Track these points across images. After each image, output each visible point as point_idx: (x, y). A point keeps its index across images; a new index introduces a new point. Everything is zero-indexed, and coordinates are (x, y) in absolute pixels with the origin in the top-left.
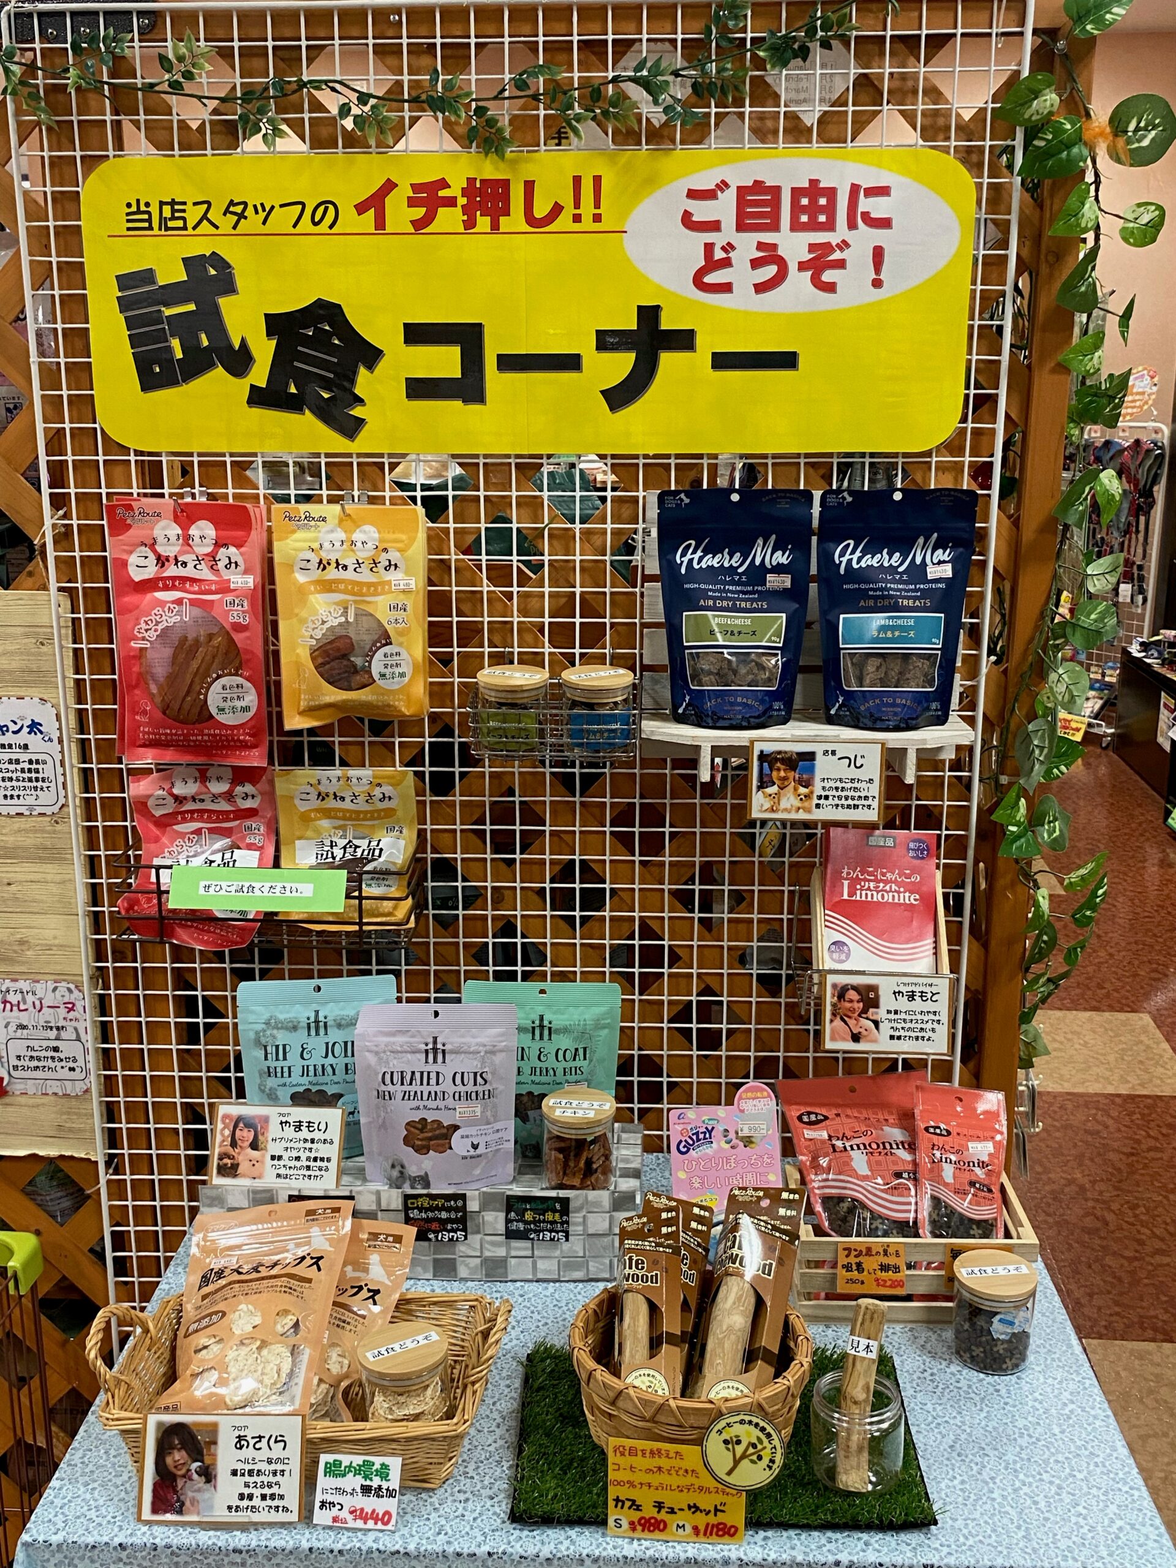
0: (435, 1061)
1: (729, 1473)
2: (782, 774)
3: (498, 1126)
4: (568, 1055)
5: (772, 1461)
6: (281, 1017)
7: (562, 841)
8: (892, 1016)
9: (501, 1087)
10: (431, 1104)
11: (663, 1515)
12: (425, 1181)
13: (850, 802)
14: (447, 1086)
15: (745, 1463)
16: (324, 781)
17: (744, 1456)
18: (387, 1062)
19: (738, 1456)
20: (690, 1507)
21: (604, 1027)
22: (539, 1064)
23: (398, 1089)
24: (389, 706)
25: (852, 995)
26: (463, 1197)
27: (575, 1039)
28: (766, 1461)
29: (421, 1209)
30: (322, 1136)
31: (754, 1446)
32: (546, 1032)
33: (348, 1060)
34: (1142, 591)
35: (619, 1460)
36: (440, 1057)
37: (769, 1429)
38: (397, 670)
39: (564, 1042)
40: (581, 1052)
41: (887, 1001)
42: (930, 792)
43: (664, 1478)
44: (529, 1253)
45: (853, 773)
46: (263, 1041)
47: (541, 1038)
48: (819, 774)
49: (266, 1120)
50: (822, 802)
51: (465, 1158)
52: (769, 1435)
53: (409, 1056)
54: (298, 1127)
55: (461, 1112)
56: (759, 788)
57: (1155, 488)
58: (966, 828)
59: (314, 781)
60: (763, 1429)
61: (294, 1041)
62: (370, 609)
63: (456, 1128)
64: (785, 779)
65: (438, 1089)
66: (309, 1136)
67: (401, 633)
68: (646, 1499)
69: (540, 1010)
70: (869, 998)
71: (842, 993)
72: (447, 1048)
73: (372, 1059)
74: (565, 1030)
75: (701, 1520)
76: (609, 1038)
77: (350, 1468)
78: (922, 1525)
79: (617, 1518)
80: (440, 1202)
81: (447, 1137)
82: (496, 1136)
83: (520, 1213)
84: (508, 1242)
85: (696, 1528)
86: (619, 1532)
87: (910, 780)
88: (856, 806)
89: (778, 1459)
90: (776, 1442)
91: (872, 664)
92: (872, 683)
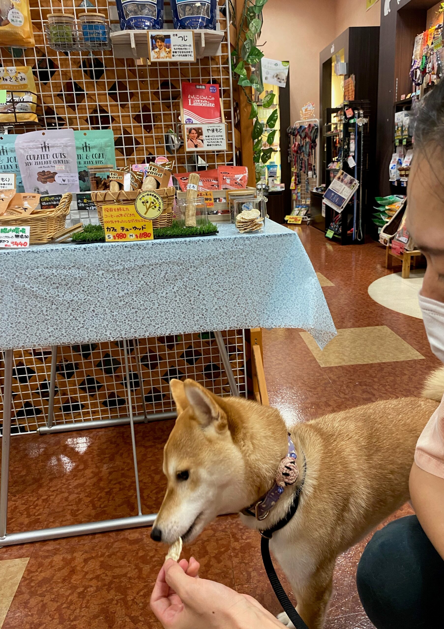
0: (46, 150)
1: (145, 214)
2: (160, 44)
3: (72, 175)
4: (97, 156)
5: (160, 208)
7: (91, 97)
8: (207, 138)
9: (71, 160)
10: (46, 165)
11: (124, 232)
12: (47, 193)
13: (184, 54)
14: (51, 158)
15: (151, 209)
17: (150, 207)
18: (28, 152)
19: (148, 207)
20: (133, 228)
21: (109, 146)
22: (86, 160)
23: (33, 161)
24: (16, 33)
25: (193, 131)
26: (61, 196)
27: (99, 150)
28: (157, 208)
29: (46, 202)
30: (8, 183)
31: (153, 203)
32: (88, 149)
33: (16, 163)
35: (107, 213)
36: (47, 149)
38: (18, 20)
39: (95, 151)
40: (101, 155)
41: (205, 133)
43: (123, 218)
44: (87, 216)
45: (184, 42)
47: (86, 151)
48: (172, 43)
51: (60, 184)
53: (36, 150)
55: (57, 168)
56: (153, 49)
57: (316, 140)
60: (155, 197)
63: (56, 173)
65: (48, 160)
66: (3, 183)
67: (18, 5)
68: (118, 227)
69: (85, 140)
70: (199, 132)
71: (190, 131)
72: (49, 145)
73: (22, 151)
74: (94, 147)
75: (138, 232)
76: (111, 151)
77: (10, 230)
78: (214, 232)
79: (110, 236)
80: (53, 198)
81: (53, 177)
82: (72, 178)
83: (82, 200)
84: (79, 212)
85: (136, 236)
86: (110, 240)
87: (203, 45)
88: (186, 55)
89: (161, 206)
90: (160, 201)
91: (187, 8)
92: (188, 15)
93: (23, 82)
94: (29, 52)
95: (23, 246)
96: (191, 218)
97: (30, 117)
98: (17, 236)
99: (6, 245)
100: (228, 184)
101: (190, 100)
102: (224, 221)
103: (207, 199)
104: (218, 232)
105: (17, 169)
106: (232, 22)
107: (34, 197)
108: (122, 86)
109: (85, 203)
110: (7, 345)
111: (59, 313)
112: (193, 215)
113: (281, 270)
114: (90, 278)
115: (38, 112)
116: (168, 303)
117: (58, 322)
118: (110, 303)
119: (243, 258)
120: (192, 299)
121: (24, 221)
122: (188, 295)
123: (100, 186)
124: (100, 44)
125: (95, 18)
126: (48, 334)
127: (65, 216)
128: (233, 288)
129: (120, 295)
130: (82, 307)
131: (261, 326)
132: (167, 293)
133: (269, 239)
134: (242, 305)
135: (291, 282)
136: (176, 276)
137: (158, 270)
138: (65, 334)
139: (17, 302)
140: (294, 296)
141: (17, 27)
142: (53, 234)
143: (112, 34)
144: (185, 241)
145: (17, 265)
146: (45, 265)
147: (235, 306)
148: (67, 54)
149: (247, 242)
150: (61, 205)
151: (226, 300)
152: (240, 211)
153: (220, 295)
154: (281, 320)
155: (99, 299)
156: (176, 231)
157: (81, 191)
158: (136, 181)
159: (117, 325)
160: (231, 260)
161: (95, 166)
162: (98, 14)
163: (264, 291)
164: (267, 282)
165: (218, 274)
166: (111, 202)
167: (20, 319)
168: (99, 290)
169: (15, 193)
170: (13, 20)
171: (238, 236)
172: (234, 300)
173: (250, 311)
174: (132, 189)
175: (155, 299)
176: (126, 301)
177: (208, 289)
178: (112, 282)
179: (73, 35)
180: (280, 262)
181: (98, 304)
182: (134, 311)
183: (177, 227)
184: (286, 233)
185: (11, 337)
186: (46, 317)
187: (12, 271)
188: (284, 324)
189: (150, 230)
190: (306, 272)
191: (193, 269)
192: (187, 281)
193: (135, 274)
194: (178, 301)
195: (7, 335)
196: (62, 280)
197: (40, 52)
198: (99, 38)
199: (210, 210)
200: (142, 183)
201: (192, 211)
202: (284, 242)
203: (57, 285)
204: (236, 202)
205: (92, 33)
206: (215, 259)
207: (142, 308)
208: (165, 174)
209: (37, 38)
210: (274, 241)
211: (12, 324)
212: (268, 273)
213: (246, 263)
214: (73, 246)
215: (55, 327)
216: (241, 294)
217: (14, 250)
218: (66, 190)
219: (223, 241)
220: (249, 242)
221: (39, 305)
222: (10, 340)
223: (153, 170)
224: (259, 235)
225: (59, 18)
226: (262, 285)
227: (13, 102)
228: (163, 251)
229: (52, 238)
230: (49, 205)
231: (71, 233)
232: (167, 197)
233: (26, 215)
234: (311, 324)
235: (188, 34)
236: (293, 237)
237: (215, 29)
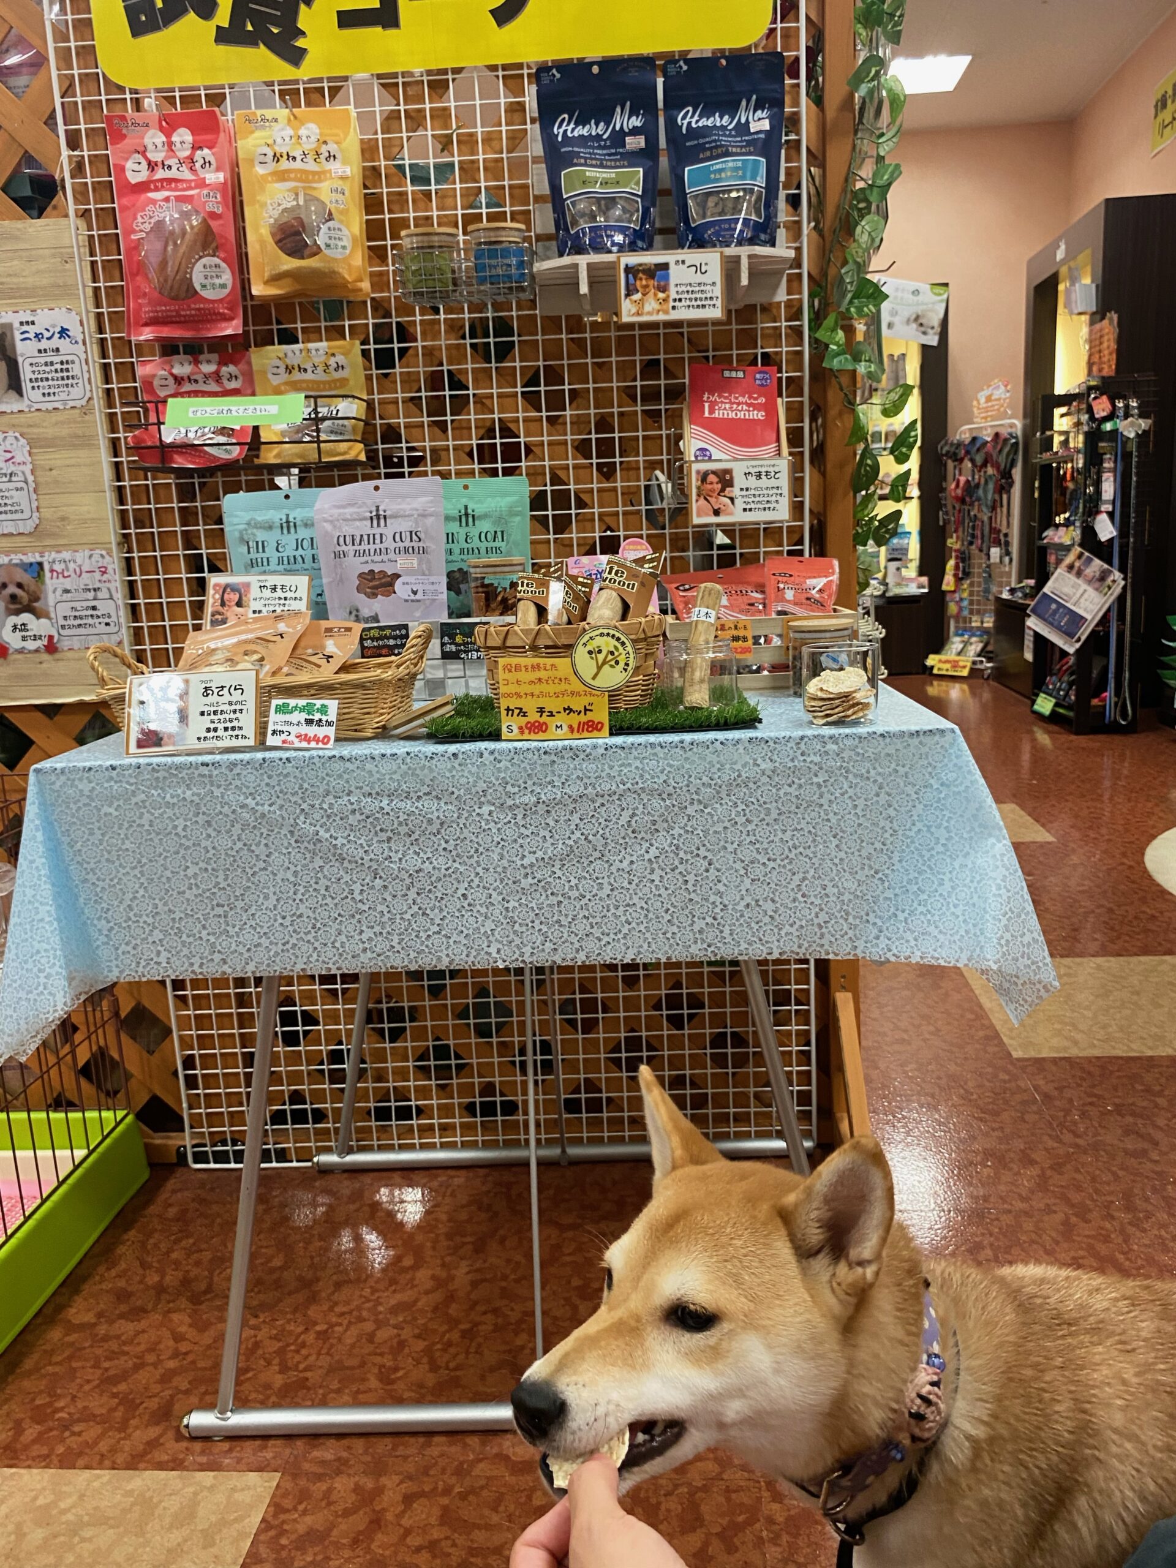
0: (379, 525)
1: (594, 678)
2: (644, 283)
3: (433, 579)
4: (489, 536)
5: (627, 665)
6: (259, 519)
7: (483, 403)
8: (744, 493)
9: (433, 547)
10: (377, 558)
11: (544, 718)
12: (376, 619)
13: (699, 303)
14: (389, 543)
15: (606, 667)
16: (290, 354)
17: (604, 662)
18: (340, 528)
19: (600, 663)
20: (565, 710)
21: (516, 514)
22: (466, 546)
23: (350, 549)
24: (334, 272)
25: (712, 478)
26: (406, 627)
27: (494, 523)
28: (622, 665)
29: (373, 639)
30: (293, 595)
31: (612, 653)
32: (470, 519)
33: (314, 551)
34: (1008, 553)
35: (507, 676)
36: (382, 522)
37: (623, 639)
38: (340, 244)
39: (485, 526)
40: (499, 535)
41: (739, 481)
42: (772, 342)
43: (544, 687)
44: (462, 674)
45: (699, 278)
46: (246, 538)
47: (467, 524)
49: (247, 585)
51: (406, 601)
52: (623, 644)
53: (358, 523)
54: (274, 589)
55: (402, 563)
56: (627, 295)
57: (1013, 471)
58: (801, 370)
59: (281, 355)
60: (618, 639)
61: (270, 538)
62: (315, 193)
63: (398, 576)
64: (647, 286)
65: (382, 546)
66: (283, 595)
67: (341, 212)
68: (530, 706)
69: (464, 501)
70: (725, 479)
71: (704, 477)
72: (388, 513)
73: (328, 527)
74: (485, 516)
75: (575, 719)
76: (521, 526)
77: (296, 707)
78: (750, 721)
79: (509, 725)
80: (388, 632)
81: (391, 584)
82: (432, 587)
83: (452, 637)
84: (444, 665)
85: (571, 727)
86: (511, 736)
87: (745, 281)
88: (704, 306)
89: (631, 662)
90: (629, 648)
91: (711, 202)
92: (712, 215)
93: (339, 374)
94: (356, 308)
95: (321, 745)
96: (697, 687)
97: (350, 448)
98: (309, 722)
99: (284, 742)
100: (789, 601)
101: (707, 405)
102: (774, 688)
103: (736, 639)
104: (760, 721)
105: (315, 566)
106: (813, 224)
107: (349, 629)
109: (457, 645)
110: (268, 965)
111: (389, 898)
112: (702, 681)
113: (915, 818)
114: (462, 821)
115: (367, 438)
116: (633, 886)
117: (384, 919)
118: (502, 881)
119: (819, 786)
120: (691, 878)
121: (323, 689)
122: (681, 868)
123: (493, 605)
124: (511, 288)
125: (503, 233)
126: (361, 946)
127: (413, 677)
128: (792, 856)
129: (526, 862)
130: (439, 885)
131: (861, 955)
132: (632, 862)
133: (888, 740)
134: (812, 899)
135: (940, 848)
136: (654, 822)
137: (614, 808)
138: (398, 948)
139: (299, 868)
140: (948, 885)
141: (336, 260)
142: (386, 717)
143: (540, 266)
144: (682, 742)
145: (306, 785)
146: (367, 789)
147: (794, 900)
148: (436, 311)
149: (832, 747)
150: (409, 653)
151: (772, 885)
152: (816, 670)
153: (758, 871)
154: (913, 943)
155: (479, 870)
156: (661, 717)
157: (450, 616)
158: (577, 598)
159: (515, 932)
160: (789, 790)
161: (484, 560)
162: (509, 224)
163: (871, 867)
164: (878, 845)
165: (756, 820)
166: (520, 649)
167: (302, 909)
168: (481, 849)
169: (308, 621)
170: (328, 246)
171: (809, 732)
172: (793, 885)
173: (831, 915)
174: (565, 618)
175: (605, 874)
176: (539, 876)
177: (731, 857)
178: (510, 833)
179: (453, 272)
180: (914, 796)
181: (477, 881)
182: (554, 900)
183: (664, 706)
184: (930, 727)
185: (280, 946)
186: (360, 905)
187: (293, 799)
188: (919, 954)
189: (602, 715)
190: (980, 826)
191: (696, 807)
192: (680, 835)
193: (562, 814)
194: (657, 882)
195: (271, 943)
196: (400, 824)
197: (381, 309)
198: (510, 277)
199: (743, 664)
200: (589, 602)
201: (700, 671)
202: (924, 750)
203: (390, 834)
204: (806, 651)
205: (495, 267)
206: (751, 785)
207: (575, 894)
208: (642, 584)
209: (376, 279)
210: (899, 746)
211: (284, 918)
212: (882, 824)
213: (827, 796)
214: (431, 748)
215: (377, 929)
216: (812, 872)
217: (301, 753)
218: (418, 614)
219: (771, 743)
220: (835, 747)
221: (347, 878)
222: (277, 954)
223: (616, 574)
224: (861, 730)
225: (425, 238)
226: (864, 853)
227: (316, 420)
228: (630, 765)
229: (384, 727)
230: (379, 647)
231: (428, 718)
232: (645, 639)
233: (326, 673)
234: (991, 958)
235: (711, 259)
236: (949, 737)
237: (773, 245)
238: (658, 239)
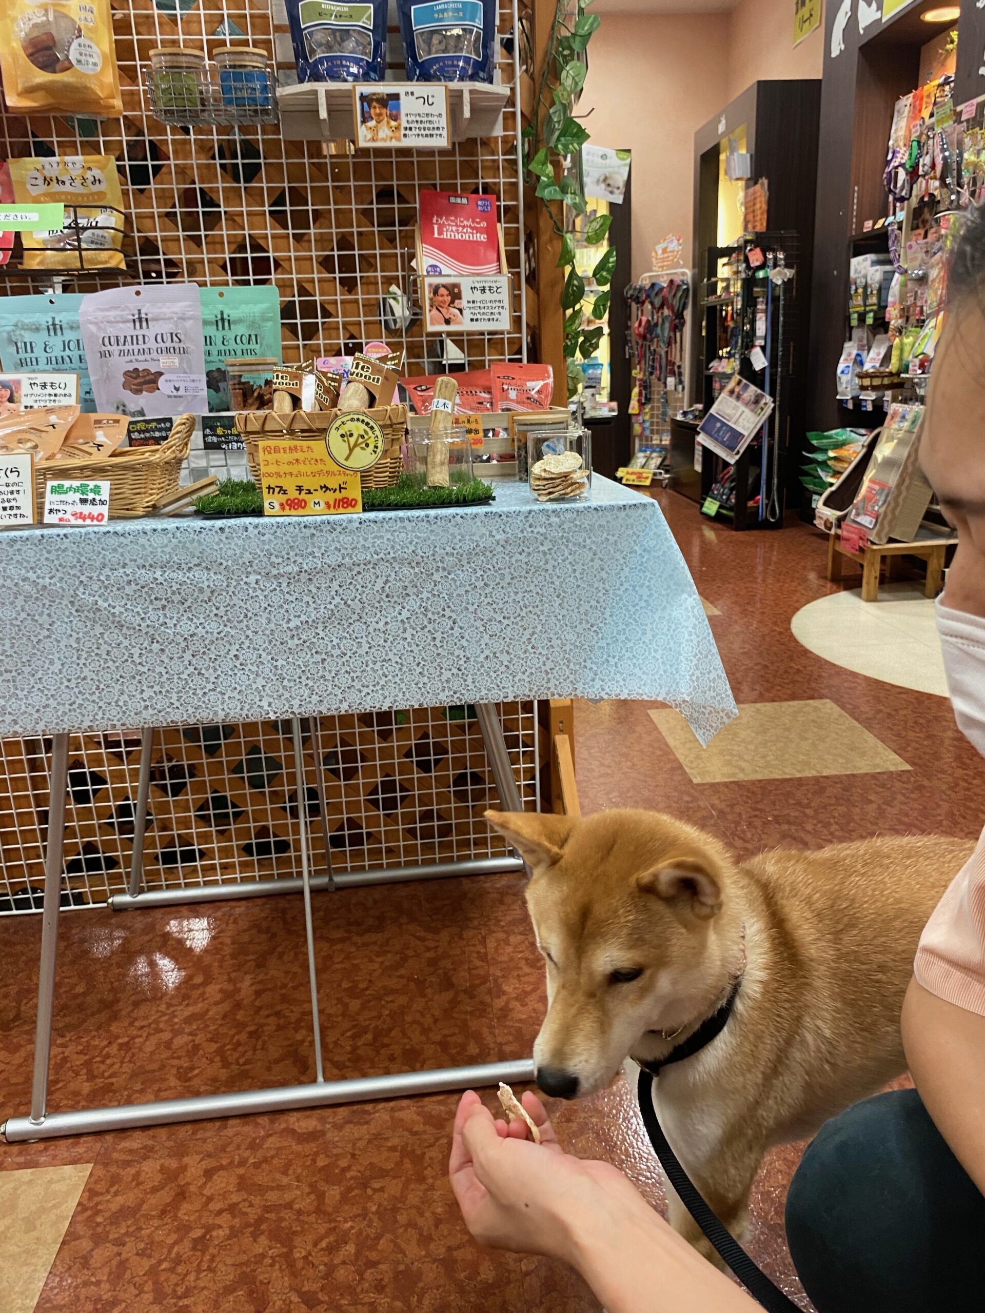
0: (141, 327)
1: (347, 459)
2: (378, 111)
3: (193, 377)
4: (245, 340)
5: (376, 447)
6: (26, 321)
8: (471, 305)
9: (193, 347)
10: (141, 357)
11: (303, 496)
12: (141, 413)
13: (427, 132)
14: (151, 343)
15: (357, 449)
16: (47, 167)
17: (356, 445)
18: (105, 330)
19: (352, 444)
20: (321, 488)
21: (268, 320)
22: (223, 348)
23: (115, 349)
24: (86, 88)
25: (442, 291)
26: (170, 420)
27: (248, 327)
28: (371, 447)
29: (139, 432)
30: (63, 392)
31: (362, 437)
32: (226, 324)
33: (81, 352)
34: (681, 382)
35: (268, 457)
36: (144, 324)
37: (372, 423)
38: (91, 60)
39: (240, 330)
40: (253, 338)
41: (466, 294)
43: (302, 468)
44: (223, 463)
45: (427, 109)
46: (14, 339)
47: (223, 328)
48: (403, 111)
49: (18, 383)
50: (408, 132)
51: (169, 397)
52: (372, 428)
53: (121, 325)
54: (44, 386)
55: (165, 362)
56: (363, 122)
57: (685, 313)
59: (39, 167)
60: (367, 424)
61: (39, 339)
62: (65, 11)
63: (160, 374)
64: (380, 115)
65: (145, 346)
66: (53, 392)
67: (90, 30)
68: (290, 484)
69: (220, 307)
70: (454, 292)
72: (149, 316)
73: (93, 328)
74: (239, 321)
75: (331, 497)
76: (273, 328)
77: (70, 488)
78: (485, 499)
79: (270, 502)
80: (153, 425)
81: (155, 381)
82: (193, 385)
83: (213, 429)
84: (207, 454)
85: (327, 504)
86: (272, 512)
87: (467, 114)
88: (431, 135)
89: (380, 444)
90: (378, 433)
91: (435, 39)
92: (437, 52)
93: (96, 188)
94: (110, 125)
95: (95, 522)
96: (438, 469)
97: (111, 257)
98: (84, 501)
99: (61, 520)
100: (512, 400)
101: (436, 227)
102: (503, 475)
103: (469, 431)
104: (494, 499)
105: (83, 365)
106: (524, 67)
107: (117, 421)
108: (298, 197)
109: (218, 436)
110: (57, 724)
111: (166, 661)
112: (442, 464)
113: (623, 579)
114: (231, 589)
115: (126, 248)
116: (389, 643)
117: (163, 679)
118: (270, 642)
119: (545, 553)
120: (438, 635)
121: (98, 471)
122: (430, 627)
123: (250, 401)
124: (256, 111)
125: (247, 57)
126: (143, 703)
127: (179, 461)
128: (523, 614)
129: (292, 625)
130: (212, 648)
131: (580, 695)
132: (387, 623)
133: (600, 513)
134: (540, 650)
135: (643, 604)
136: (405, 588)
137: (370, 576)
138: (177, 704)
139: (81, 635)
140: (649, 634)
141: (87, 75)
142: (156, 497)
143: (281, 91)
144: (427, 516)
145: (83, 559)
146: (140, 562)
147: (525, 652)
148: (186, 131)
149: (554, 519)
150: (174, 439)
151: (507, 639)
152: (539, 456)
153: (495, 628)
154: (622, 683)
155: (249, 633)
156: (408, 495)
157: (211, 411)
158: (327, 391)
159: (284, 687)
160: (520, 557)
161: (240, 359)
162: (252, 49)
163: (587, 622)
164: (593, 603)
165: (492, 584)
166: (278, 433)
167: (86, 672)
168: (250, 615)
169: (78, 413)
170: (79, 61)
171: (535, 507)
172: (524, 639)
173: (556, 663)
174: (318, 407)
175: (364, 634)
176: (304, 637)
177: (472, 616)
178: (276, 599)
179: (201, 93)
180: (622, 561)
181: (247, 643)
182: (318, 658)
183: (410, 487)
184: (634, 502)
185: (67, 706)
186: (139, 667)
187: (72, 572)
188: (626, 691)
189: (355, 492)
190: (675, 584)
191: (441, 573)
192: (428, 598)
193: (323, 582)
194: (409, 640)
195: (59, 704)
196: (173, 593)
197: (133, 126)
198: (254, 100)
199: (476, 453)
200: (338, 395)
201: (440, 455)
202: (631, 521)
203: (164, 602)
204: (531, 436)
205: (241, 90)
206: (488, 553)
207: (336, 652)
208: (386, 378)
209: (127, 98)
210: (610, 518)
211: (69, 681)
212: (596, 585)
213: (551, 562)
214: (199, 523)
215: (157, 688)
216: (540, 628)
217: (77, 530)
218: (181, 409)
219: (504, 517)
220: (557, 520)
221: (126, 643)
222: (65, 713)
223: (363, 368)
224: (579, 505)
225: (174, 58)
226: (582, 610)
227: (77, 229)
228: (382, 537)
229: (154, 506)
230: (146, 439)
231: (195, 497)
232: (391, 426)
233: (100, 458)
234: (684, 691)
235: (437, 91)
236: (650, 510)
237: (491, 82)
238: (388, 72)
